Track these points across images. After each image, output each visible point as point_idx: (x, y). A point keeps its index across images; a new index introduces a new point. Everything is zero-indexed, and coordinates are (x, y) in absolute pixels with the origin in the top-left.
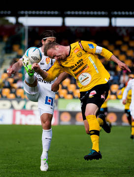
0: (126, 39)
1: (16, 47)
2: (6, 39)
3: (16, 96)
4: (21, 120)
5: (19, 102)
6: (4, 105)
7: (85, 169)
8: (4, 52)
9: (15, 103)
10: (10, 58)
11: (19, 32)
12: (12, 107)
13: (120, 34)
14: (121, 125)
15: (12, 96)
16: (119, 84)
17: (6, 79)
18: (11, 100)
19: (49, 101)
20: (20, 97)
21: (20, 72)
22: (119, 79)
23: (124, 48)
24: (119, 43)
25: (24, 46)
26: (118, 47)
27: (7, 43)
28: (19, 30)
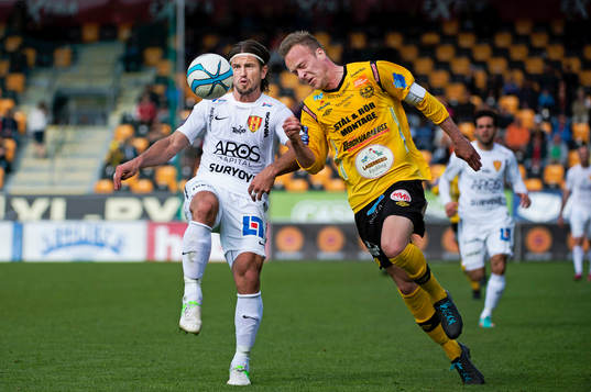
0: (450, 29)
1: (153, 55)
2: (125, 33)
3: (156, 186)
4: (169, 249)
5: (162, 202)
6: (124, 210)
7: (343, 376)
8: (120, 67)
9: (152, 205)
10: (137, 84)
11: (161, 15)
12: (145, 215)
13: (434, 15)
14: (440, 259)
15: (144, 185)
16: (433, 150)
17: (127, 141)
18: (141, 197)
19: (254, 225)
20: (167, 189)
21: (164, 122)
22: (432, 137)
23: (445, 53)
24: (431, 38)
25: (175, 52)
26: (428, 51)
27: (129, 43)
28: (160, 8)
